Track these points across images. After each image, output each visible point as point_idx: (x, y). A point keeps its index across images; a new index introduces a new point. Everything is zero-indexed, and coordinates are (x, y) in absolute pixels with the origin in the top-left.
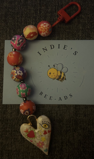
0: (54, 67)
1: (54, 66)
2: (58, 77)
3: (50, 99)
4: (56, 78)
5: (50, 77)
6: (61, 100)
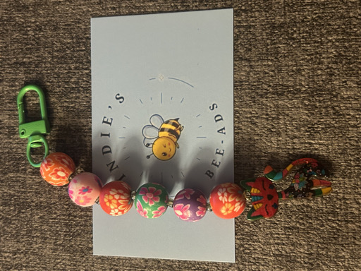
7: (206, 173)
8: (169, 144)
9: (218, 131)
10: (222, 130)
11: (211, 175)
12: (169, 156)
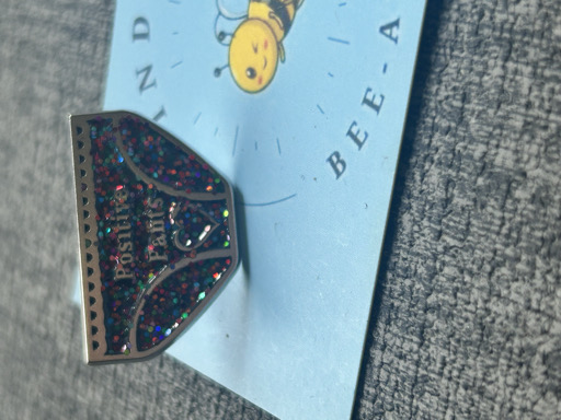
0: (227, 39)
1: (222, 36)
2: (276, 24)
3: (377, 108)
4: (280, 33)
5: (266, 77)
6: (396, 23)
7: (330, 160)
8: (266, 45)
9: (382, 29)
10: (391, 26)
11: (340, 167)
12: (260, 81)
